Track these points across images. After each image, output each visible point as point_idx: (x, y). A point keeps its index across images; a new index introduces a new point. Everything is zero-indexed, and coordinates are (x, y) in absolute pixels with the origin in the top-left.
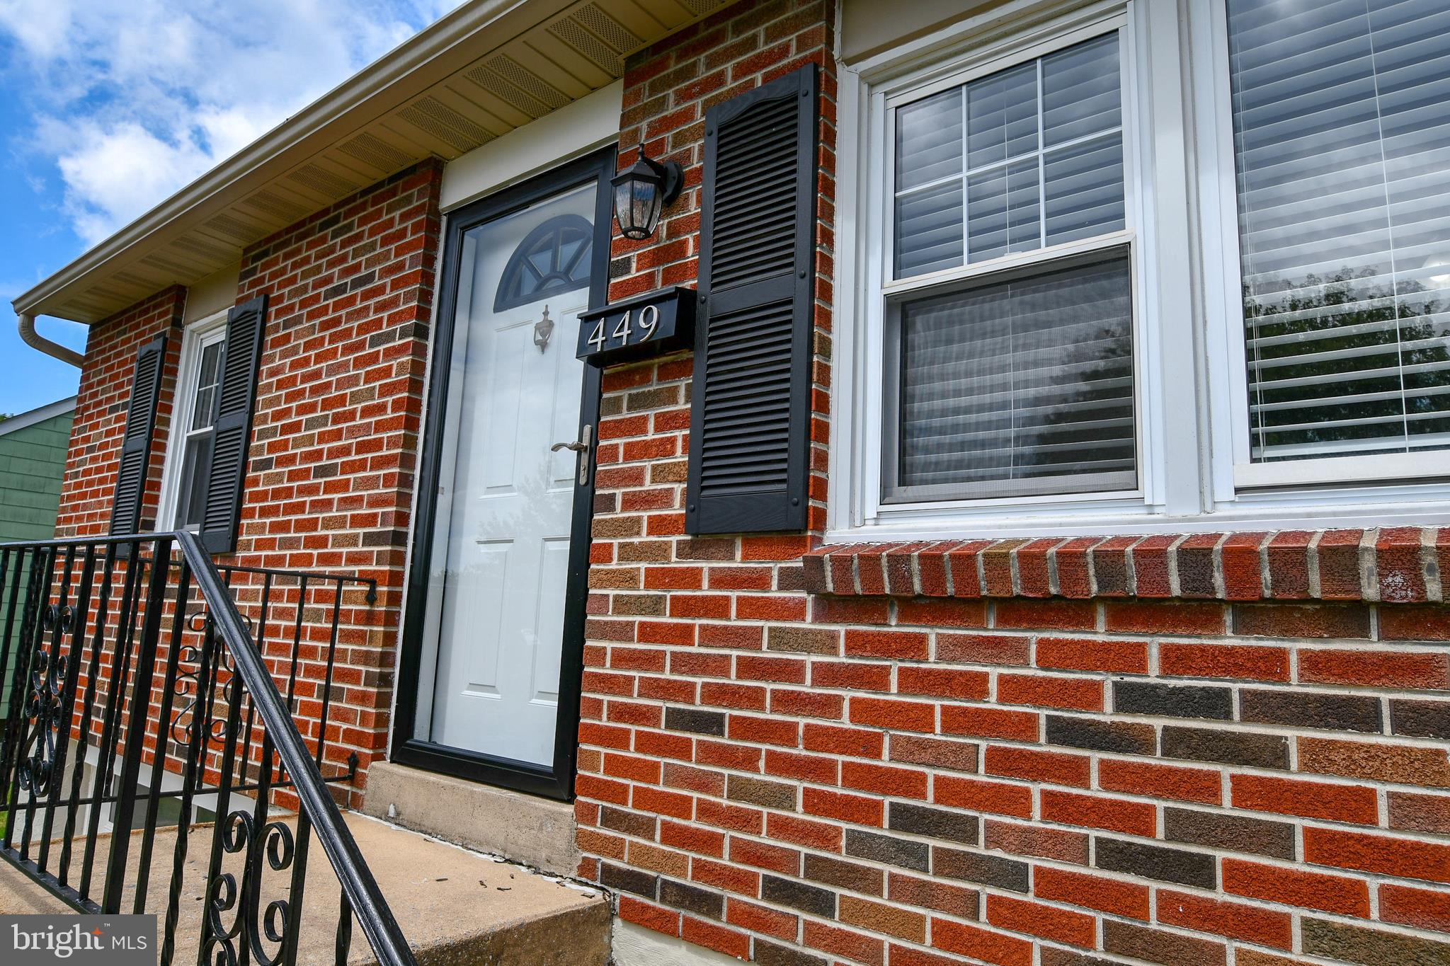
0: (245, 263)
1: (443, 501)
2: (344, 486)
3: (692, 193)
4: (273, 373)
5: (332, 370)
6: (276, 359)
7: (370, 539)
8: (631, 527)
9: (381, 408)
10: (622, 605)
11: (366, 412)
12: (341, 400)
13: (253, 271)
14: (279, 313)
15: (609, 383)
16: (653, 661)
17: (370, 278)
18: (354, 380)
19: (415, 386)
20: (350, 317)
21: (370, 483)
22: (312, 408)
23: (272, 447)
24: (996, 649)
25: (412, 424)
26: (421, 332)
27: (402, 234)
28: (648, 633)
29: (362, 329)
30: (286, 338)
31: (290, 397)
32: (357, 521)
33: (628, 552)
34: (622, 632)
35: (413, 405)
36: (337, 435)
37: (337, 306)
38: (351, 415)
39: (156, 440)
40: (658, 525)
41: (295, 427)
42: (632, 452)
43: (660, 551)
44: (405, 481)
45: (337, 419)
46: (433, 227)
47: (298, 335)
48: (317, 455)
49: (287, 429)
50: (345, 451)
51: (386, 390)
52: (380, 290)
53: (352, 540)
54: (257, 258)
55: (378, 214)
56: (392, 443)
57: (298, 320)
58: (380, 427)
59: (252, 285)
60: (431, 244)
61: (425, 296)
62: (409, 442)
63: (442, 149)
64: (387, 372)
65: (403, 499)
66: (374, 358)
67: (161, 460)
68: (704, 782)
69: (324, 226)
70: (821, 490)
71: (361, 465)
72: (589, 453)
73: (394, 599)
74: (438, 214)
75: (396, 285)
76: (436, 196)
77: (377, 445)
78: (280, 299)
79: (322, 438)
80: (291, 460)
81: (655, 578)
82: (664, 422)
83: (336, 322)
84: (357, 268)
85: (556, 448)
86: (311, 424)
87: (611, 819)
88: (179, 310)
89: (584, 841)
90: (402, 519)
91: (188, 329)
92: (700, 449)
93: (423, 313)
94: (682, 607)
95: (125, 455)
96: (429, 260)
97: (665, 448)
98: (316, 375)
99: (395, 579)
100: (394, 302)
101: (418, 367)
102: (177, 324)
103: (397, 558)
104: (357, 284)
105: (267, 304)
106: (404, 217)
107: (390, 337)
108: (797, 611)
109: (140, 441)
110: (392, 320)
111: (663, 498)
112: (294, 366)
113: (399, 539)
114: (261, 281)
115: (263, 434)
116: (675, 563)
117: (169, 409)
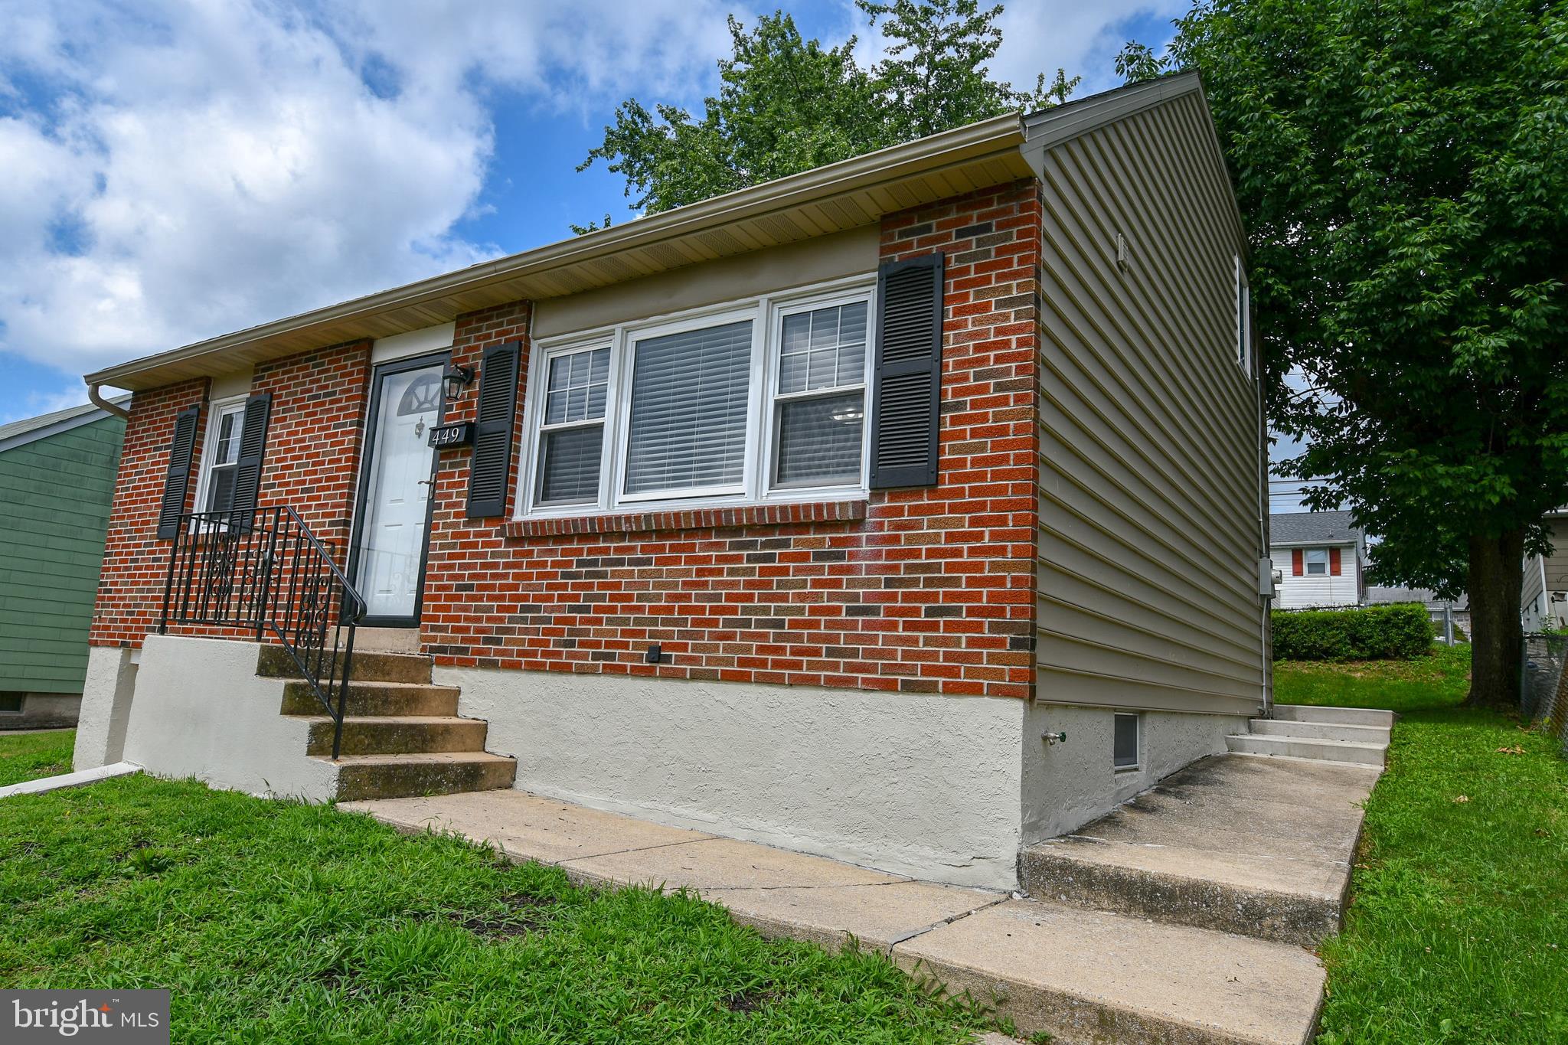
0: (256, 372)
1: (369, 507)
2: (319, 498)
3: (477, 381)
4: (275, 437)
5: (311, 439)
6: (277, 430)
7: (331, 524)
8: (447, 515)
9: (339, 460)
10: (442, 547)
11: (331, 462)
12: (317, 455)
13: (262, 377)
14: (279, 404)
15: (442, 457)
16: (451, 567)
17: (334, 393)
18: (324, 445)
19: (357, 450)
20: (322, 412)
21: (334, 496)
22: (300, 457)
23: (275, 477)
24: (552, 552)
25: (354, 469)
26: (360, 424)
27: (351, 374)
28: (451, 556)
29: (329, 419)
30: (284, 419)
31: (286, 451)
32: (324, 515)
33: (446, 526)
34: (441, 557)
35: (356, 460)
36: (315, 472)
37: (315, 405)
38: (323, 463)
39: (192, 470)
40: (457, 515)
41: (290, 467)
42: (449, 486)
43: (456, 525)
44: (351, 496)
45: (314, 464)
46: (368, 372)
47: (291, 418)
48: (304, 482)
49: (284, 468)
50: (319, 480)
51: (342, 452)
52: (339, 401)
53: (323, 524)
54: (264, 370)
55: (339, 360)
56: (344, 477)
57: (291, 410)
58: (338, 469)
59: (262, 385)
60: (366, 381)
61: (363, 406)
62: (353, 478)
63: (372, 334)
64: (342, 443)
65: (349, 505)
66: (335, 435)
67: (195, 482)
68: (466, 609)
69: (307, 360)
70: (512, 501)
71: (328, 488)
72: (433, 485)
73: (344, 551)
74: (371, 366)
75: (348, 399)
76: (369, 357)
77: (337, 478)
78: (280, 396)
79: (306, 473)
80: (288, 484)
81: (455, 535)
82: (462, 474)
83: (315, 414)
84: (326, 387)
85: (420, 483)
86: (299, 466)
87: (434, 628)
88: (207, 392)
89: (423, 639)
90: (349, 514)
91: (212, 403)
92: (472, 485)
93: (362, 415)
94: (464, 546)
95: (170, 478)
96: (365, 389)
97: (461, 484)
98: (303, 440)
99: (345, 542)
100: (346, 408)
101: (358, 441)
102: (206, 400)
103: (346, 533)
104: (326, 395)
105: (272, 397)
106: (353, 365)
107: (344, 425)
108: (498, 544)
109: (182, 470)
110: (345, 417)
111: (458, 504)
112: (289, 434)
113: (347, 523)
114: (268, 384)
115: (269, 470)
116: (462, 529)
117: (200, 451)
